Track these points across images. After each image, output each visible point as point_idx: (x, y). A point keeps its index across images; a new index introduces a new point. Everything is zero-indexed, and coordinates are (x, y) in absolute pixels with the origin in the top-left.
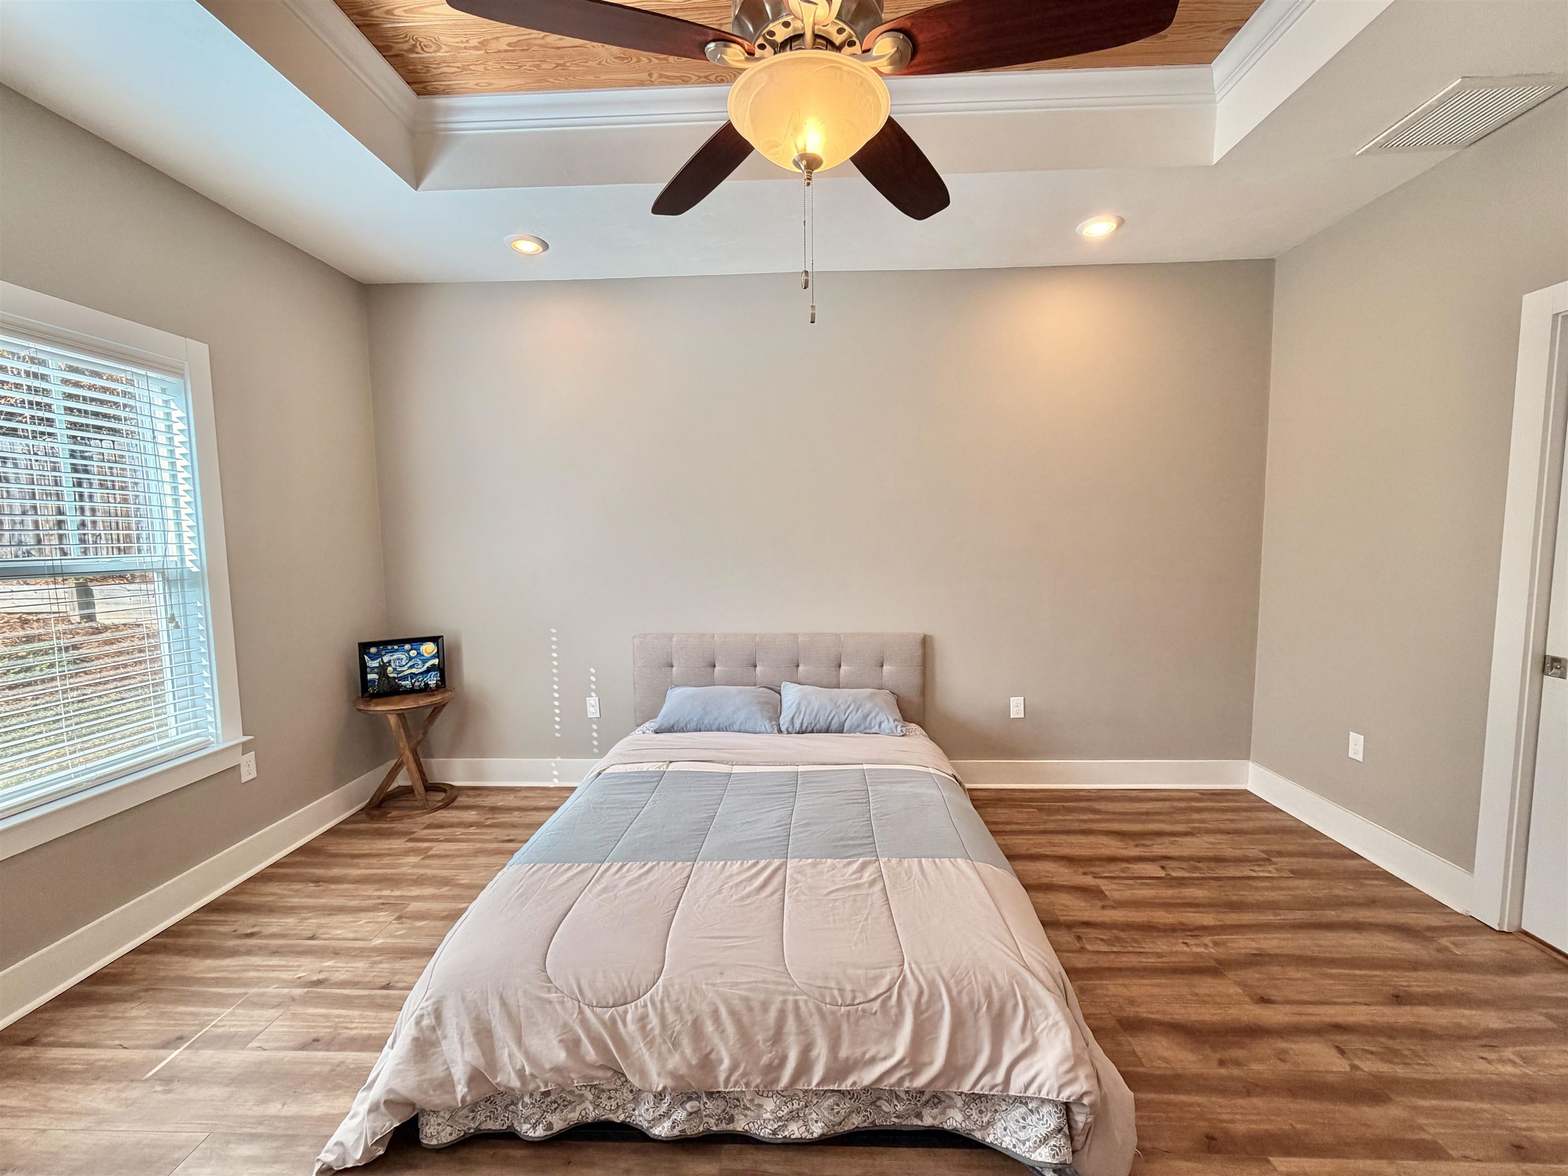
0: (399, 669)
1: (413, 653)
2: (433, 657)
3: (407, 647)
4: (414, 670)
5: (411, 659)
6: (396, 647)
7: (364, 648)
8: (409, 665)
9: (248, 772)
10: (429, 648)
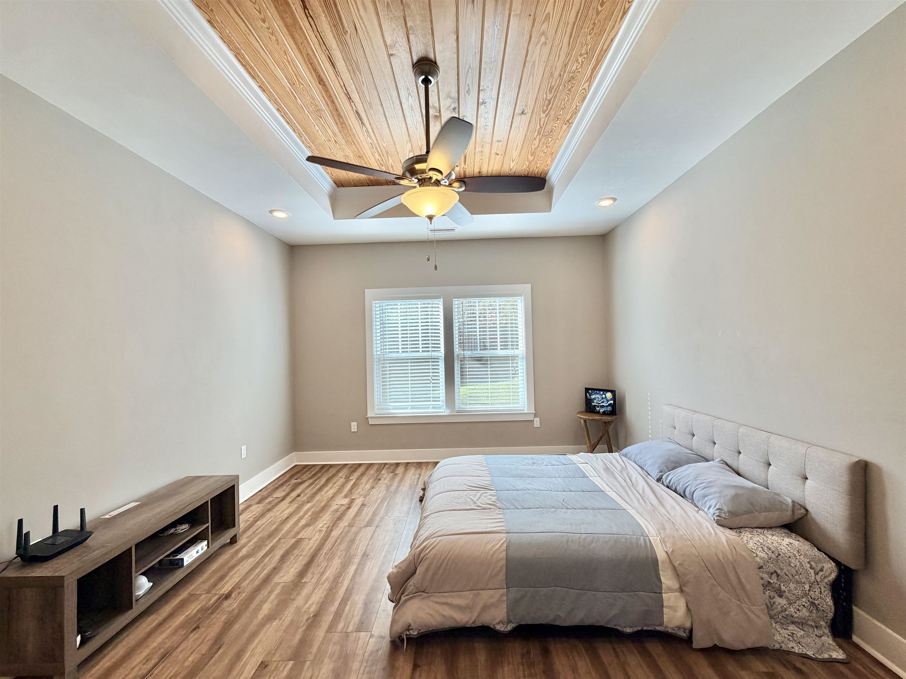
0: (598, 402)
1: (604, 396)
2: (611, 400)
3: (602, 393)
4: (604, 404)
5: (603, 398)
6: (598, 392)
7: (587, 390)
8: (602, 401)
9: (537, 423)
10: (609, 395)
